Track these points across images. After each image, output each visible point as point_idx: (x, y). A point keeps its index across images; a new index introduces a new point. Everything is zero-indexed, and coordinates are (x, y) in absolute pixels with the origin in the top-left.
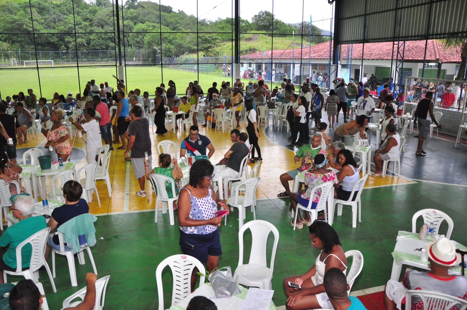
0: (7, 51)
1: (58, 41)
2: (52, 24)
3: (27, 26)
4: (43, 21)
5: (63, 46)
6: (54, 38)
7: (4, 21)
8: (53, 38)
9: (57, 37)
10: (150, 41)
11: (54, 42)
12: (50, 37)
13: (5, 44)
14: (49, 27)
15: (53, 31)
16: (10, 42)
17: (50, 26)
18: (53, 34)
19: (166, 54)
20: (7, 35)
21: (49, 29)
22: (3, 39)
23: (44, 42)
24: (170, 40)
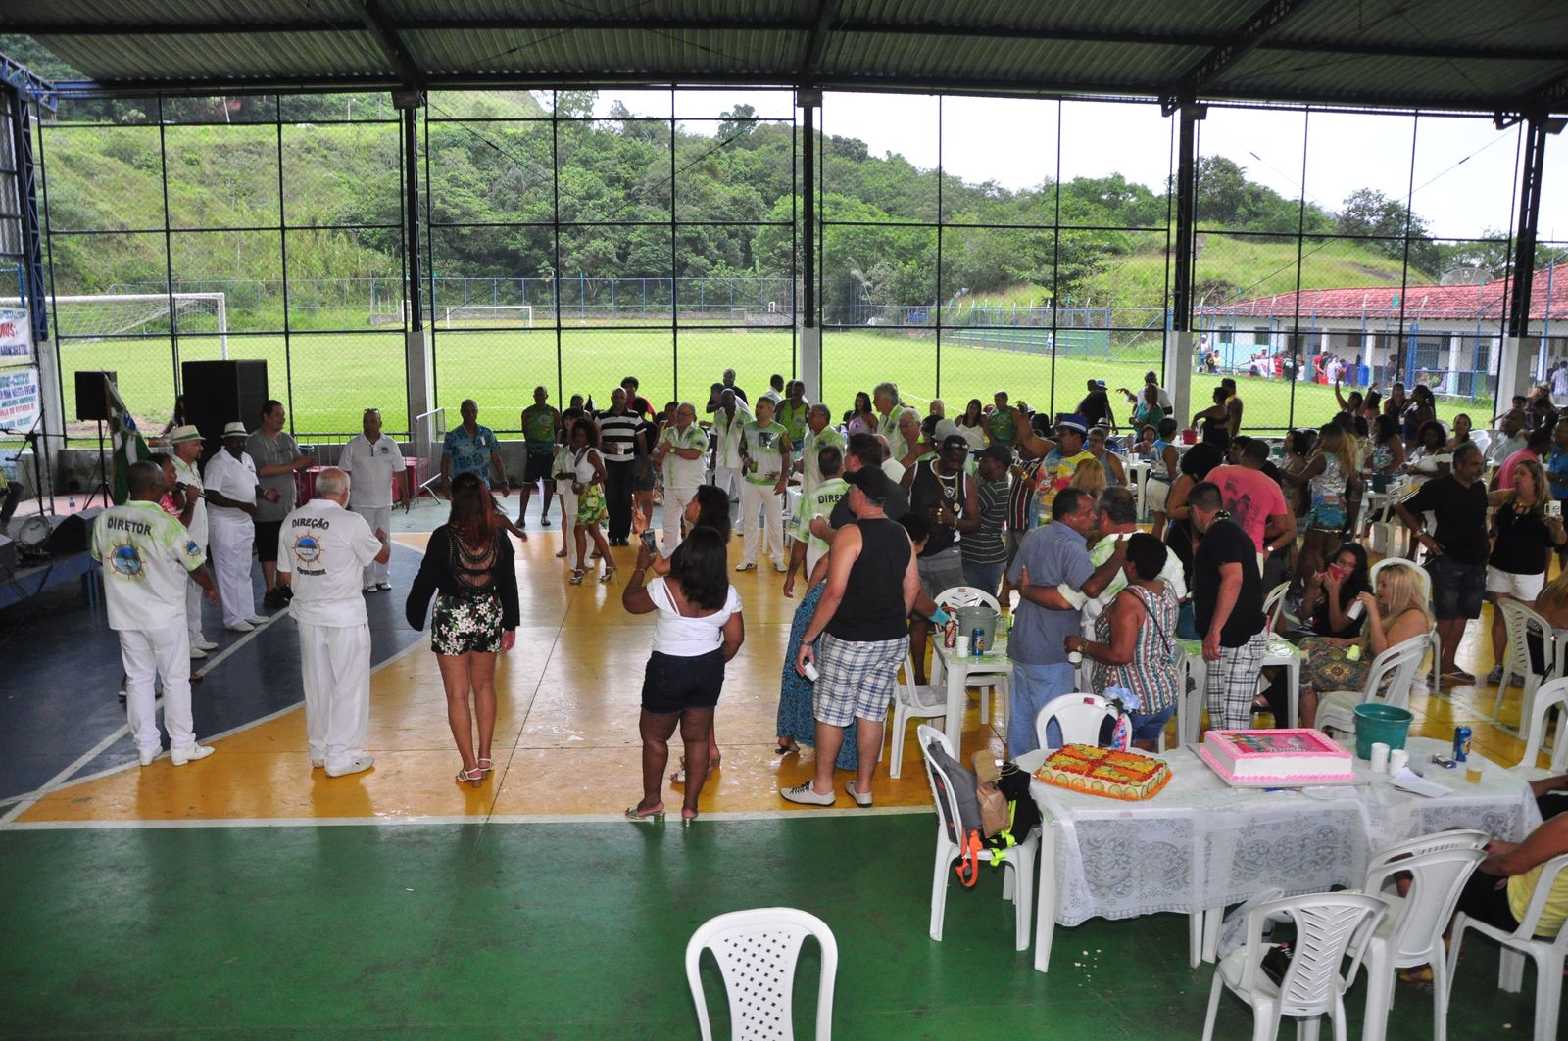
0: (385, 276)
1: (530, 248)
2: (513, 195)
3: (444, 201)
4: (484, 186)
5: (545, 263)
6: (519, 237)
7: (379, 188)
8: (514, 239)
9: (525, 235)
10: (838, 251)
11: (518, 249)
12: (506, 234)
13: (379, 255)
14: (503, 204)
15: (515, 217)
16: (393, 250)
17: (505, 201)
18: (516, 226)
19: (904, 294)
20: (384, 231)
21: (501, 210)
22: (374, 241)
23: (486, 251)
24: (902, 248)
